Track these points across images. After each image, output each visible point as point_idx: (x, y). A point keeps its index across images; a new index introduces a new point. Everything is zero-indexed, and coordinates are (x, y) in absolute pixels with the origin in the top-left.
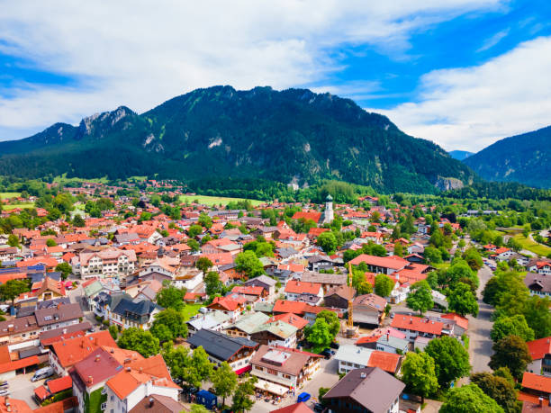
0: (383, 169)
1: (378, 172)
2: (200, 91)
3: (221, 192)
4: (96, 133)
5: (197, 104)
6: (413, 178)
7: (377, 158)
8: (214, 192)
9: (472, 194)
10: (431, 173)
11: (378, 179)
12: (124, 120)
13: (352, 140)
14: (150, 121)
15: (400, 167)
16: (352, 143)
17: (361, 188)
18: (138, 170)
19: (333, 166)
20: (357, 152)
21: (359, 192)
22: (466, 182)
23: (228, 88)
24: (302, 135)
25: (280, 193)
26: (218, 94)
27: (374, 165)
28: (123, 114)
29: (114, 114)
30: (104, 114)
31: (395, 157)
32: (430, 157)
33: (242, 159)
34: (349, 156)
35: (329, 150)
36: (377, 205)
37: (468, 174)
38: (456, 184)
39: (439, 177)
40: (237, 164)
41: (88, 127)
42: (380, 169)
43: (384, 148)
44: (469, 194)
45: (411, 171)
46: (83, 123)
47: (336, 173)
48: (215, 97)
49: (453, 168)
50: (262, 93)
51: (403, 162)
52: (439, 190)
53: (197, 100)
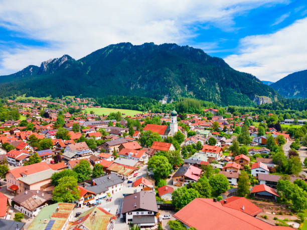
0: (220, 91)
1: (217, 93)
2: (112, 45)
3: (117, 106)
4: (50, 70)
5: (110, 53)
6: (239, 97)
7: (216, 84)
8: (112, 105)
9: (280, 106)
10: (251, 93)
11: (217, 97)
12: (66, 63)
13: (201, 73)
14: (82, 63)
15: (231, 89)
16: (201, 75)
17: (206, 103)
18: (70, 92)
19: (190, 89)
20: (205, 80)
21: (205, 106)
22: (273, 99)
23: (129, 44)
24: (170, 70)
25: (153, 106)
26: (122, 47)
27: (215, 89)
28: (66, 59)
29: (60, 59)
30: (55, 59)
31: (228, 84)
32: (250, 83)
33: (134, 85)
34: (199, 83)
35: (187, 79)
36: (217, 115)
37: (274, 94)
38: (266, 100)
39: (256, 96)
40: (131, 88)
41: (45, 67)
42: (219, 91)
43: (221, 78)
44: (278, 107)
45: (238, 92)
46: (42, 64)
47: (191, 93)
48: (120, 49)
49: (264, 90)
50: (148, 46)
51: (233, 87)
52: (256, 104)
53: (110, 51)
